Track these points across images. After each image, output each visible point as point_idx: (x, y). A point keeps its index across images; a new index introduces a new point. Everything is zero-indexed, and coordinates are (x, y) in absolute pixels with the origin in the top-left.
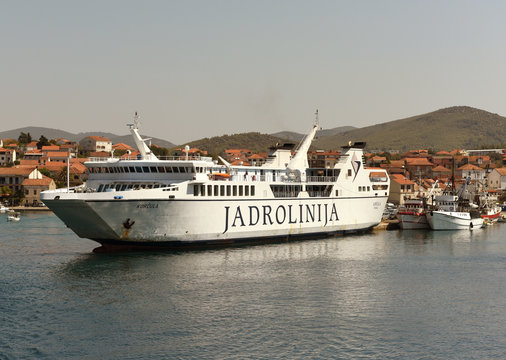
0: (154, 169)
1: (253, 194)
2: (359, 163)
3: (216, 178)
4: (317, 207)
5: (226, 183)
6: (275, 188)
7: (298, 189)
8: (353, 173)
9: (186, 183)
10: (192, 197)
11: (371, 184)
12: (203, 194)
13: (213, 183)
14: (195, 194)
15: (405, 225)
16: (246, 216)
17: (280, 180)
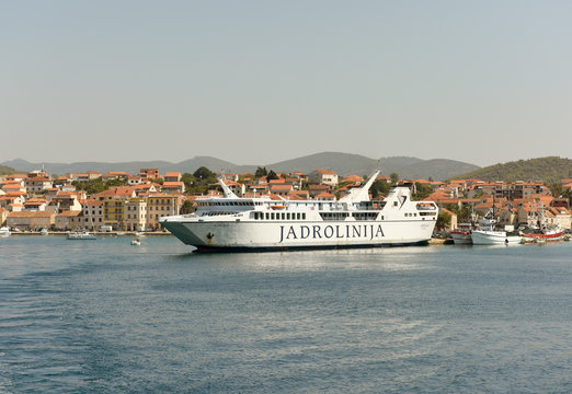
0: (236, 203)
1: (304, 218)
2: (405, 198)
3: (274, 208)
4: (363, 228)
5: (280, 212)
6: (324, 215)
7: (345, 215)
8: (399, 204)
9: (249, 212)
10: (253, 220)
11: (418, 212)
12: (262, 218)
13: (271, 211)
14: (256, 218)
15: (455, 241)
16: (298, 232)
17: (326, 209)
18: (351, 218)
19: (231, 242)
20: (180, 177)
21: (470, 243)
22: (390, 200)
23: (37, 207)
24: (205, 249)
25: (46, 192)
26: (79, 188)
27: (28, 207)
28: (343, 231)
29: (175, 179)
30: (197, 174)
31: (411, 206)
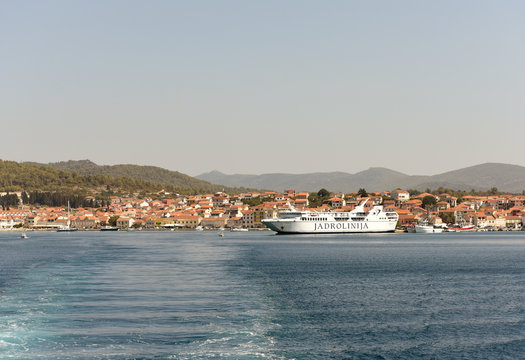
1: (326, 220)
2: (380, 210)
3: (312, 216)
4: (357, 224)
5: (315, 217)
6: (337, 219)
7: (347, 219)
8: (376, 213)
9: (300, 217)
11: (387, 217)
12: (306, 220)
13: (310, 217)
14: (303, 220)
15: (409, 231)
16: (323, 226)
17: (339, 216)
18: (350, 220)
19: (292, 230)
20: (308, 195)
21: (415, 232)
22: (371, 212)
23: (218, 215)
24: (280, 233)
25: (224, 206)
26: (245, 203)
27: (213, 215)
28: (346, 225)
29: (304, 197)
30: (319, 194)
31: (383, 214)
